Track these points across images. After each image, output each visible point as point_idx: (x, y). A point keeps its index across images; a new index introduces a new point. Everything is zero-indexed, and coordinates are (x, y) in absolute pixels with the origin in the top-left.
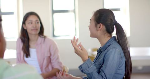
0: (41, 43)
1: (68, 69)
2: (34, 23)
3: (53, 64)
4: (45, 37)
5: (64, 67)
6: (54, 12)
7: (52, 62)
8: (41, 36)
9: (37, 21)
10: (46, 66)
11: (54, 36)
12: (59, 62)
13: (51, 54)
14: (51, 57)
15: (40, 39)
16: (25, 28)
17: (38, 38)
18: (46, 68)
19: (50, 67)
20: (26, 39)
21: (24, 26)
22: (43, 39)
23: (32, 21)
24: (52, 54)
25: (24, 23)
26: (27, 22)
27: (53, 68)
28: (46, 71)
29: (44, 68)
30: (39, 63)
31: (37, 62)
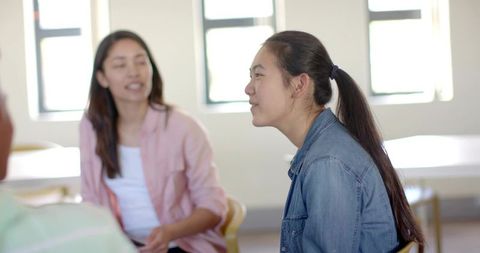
0: (155, 130)
1: (244, 209)
2: (130, 63)
3: (195, 196)
4: (168, 109)
5: (230, 202)
6: (208, 25)
7: (191, 187)
8: (157, 106)
9: (139, 56)
10: (171, 204)
11: (209, 102)
12: (212, 189)
13: (186, 165)
14: (190, 174)
15: (153, 116)
16: (105, 84)
17: (146, 112)
18: (171, 208)
19: (186, 205)
20: (108, 120)
21: (100, 77)
22: (163, 115)
23: (122, 58)
24: (192, 162)
25: (99, 66)
26: (108, 65)
27: (194, 206)
28: (173, 217)
29: (167, 207)
30: (151, 193)
31: (145, 190)
